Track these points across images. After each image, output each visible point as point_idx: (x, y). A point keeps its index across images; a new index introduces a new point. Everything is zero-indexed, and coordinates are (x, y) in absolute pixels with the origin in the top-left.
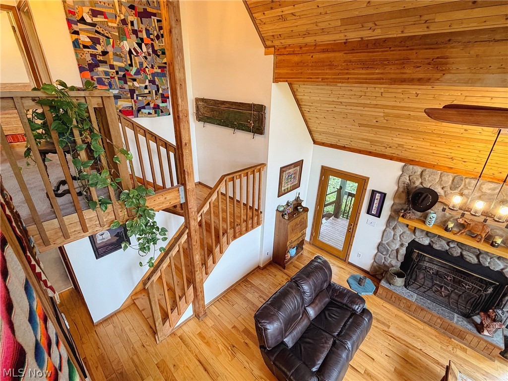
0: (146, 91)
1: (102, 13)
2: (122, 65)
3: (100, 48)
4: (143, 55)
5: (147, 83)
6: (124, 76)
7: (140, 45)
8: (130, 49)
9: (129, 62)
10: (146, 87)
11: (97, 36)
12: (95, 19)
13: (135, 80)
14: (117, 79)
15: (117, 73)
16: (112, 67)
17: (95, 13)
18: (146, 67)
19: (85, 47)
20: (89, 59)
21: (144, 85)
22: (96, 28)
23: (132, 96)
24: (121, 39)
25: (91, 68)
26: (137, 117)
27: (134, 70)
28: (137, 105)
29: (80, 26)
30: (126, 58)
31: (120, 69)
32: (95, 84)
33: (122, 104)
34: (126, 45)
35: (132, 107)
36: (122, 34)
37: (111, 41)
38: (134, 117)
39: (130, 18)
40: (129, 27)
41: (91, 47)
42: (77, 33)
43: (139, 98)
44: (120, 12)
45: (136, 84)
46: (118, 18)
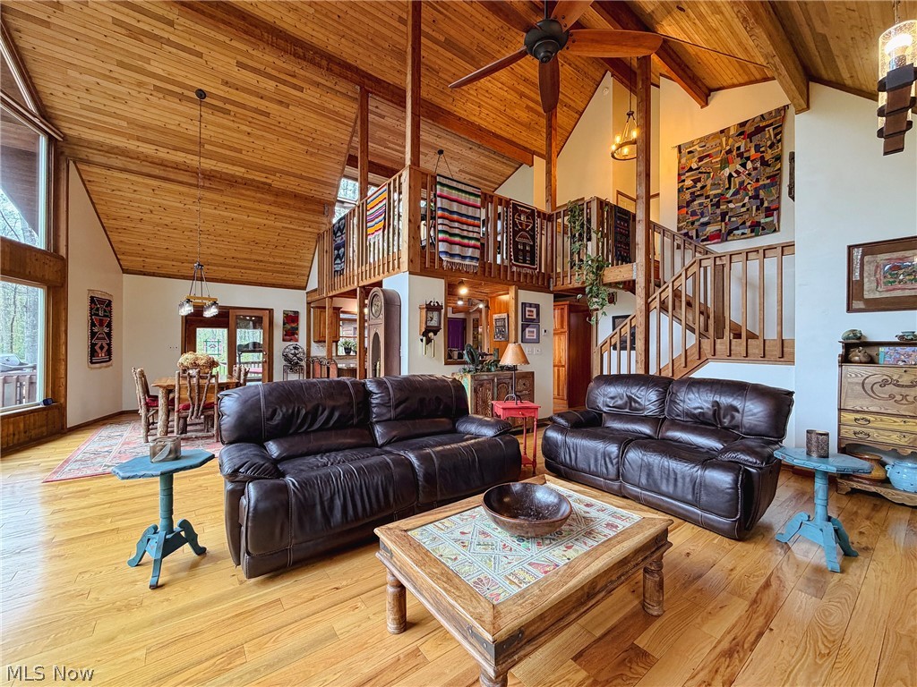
0: (744, 209)
1: (709, 156)
2: (719, 191)
3: (699, 185)
4: (747, 172)
5: (746, 200)
6: (719, 201)
7: (744, 165)
8: (731, 174)
9: (727, 186)
10: (744, 206)
11: (700, 175)
12: (701, 163)
13: (730, 202)
14: (710, 206)
15: (711, 201)
16: (707, 197)
17: (701, 159)
18: (749, 184)
19: (687, 189)
20: (688, 197)
21: (741, 204)
22: (700, 170)
23: (723, 220)
24: (722, 168)
25: (688, 204)
26: (726, 240)
27: (731, 192)
28: (728, 228)
29: (687, 174)
30: (724, 184)
31: (715, 196)
32: (688, 216)
33: (711, 229)
34: (727, 172)
35: (720, 230)
36: (725, 163)
37: (712, 174)
38: (720, 240)
39: (737, 145)
40: (734, 153)
41: (693, 187)
42: (684, 181)
43: (733, 219)
44: (727, 145)
45: (731, 206)
46: (723, 152)
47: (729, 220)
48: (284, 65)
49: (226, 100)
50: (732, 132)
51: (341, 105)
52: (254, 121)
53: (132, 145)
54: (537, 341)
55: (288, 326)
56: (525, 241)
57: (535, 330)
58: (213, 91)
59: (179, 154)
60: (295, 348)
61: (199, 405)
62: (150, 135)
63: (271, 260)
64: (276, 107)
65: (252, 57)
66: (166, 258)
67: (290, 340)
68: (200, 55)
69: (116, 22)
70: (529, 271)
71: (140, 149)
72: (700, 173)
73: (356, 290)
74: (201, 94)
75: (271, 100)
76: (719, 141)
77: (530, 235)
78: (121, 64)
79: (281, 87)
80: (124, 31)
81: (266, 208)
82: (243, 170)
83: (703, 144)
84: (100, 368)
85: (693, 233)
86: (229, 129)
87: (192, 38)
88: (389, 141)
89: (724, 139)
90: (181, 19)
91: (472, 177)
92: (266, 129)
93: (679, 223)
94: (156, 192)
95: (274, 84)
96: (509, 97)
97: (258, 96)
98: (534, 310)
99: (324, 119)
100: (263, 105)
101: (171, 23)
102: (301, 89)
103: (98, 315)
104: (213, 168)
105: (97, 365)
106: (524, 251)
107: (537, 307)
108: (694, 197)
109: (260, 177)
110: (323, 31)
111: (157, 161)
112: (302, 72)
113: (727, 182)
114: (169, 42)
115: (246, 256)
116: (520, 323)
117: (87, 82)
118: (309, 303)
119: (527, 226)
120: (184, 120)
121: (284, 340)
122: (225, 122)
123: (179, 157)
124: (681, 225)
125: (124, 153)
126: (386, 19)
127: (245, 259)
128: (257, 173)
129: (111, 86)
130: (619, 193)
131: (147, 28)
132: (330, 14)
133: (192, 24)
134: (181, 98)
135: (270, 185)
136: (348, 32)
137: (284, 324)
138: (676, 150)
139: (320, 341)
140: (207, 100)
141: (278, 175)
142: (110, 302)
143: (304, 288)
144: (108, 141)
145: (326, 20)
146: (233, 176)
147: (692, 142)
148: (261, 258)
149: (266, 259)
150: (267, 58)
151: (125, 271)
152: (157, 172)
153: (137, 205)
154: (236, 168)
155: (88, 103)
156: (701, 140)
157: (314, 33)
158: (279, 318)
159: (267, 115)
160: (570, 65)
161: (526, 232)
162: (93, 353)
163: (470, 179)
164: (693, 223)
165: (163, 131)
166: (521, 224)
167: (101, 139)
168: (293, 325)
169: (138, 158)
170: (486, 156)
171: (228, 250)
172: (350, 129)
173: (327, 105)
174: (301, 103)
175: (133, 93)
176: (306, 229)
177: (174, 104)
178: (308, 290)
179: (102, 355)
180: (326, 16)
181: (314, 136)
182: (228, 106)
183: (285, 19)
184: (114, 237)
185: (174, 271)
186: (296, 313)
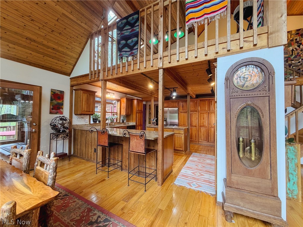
0: (300, 64)
2: (287, 56)
4: (300, 49)
5: (300, 60)
7: (299, 46)
8: (293, 49)
9: (291, 54)
10: (299, 62)
18: (301, 54)
21: (298, 62)
27: (293, 56)
34: (291, 48)
36: (290, 45)
43: (294, 67)
45: (293, 62)
46: (289, 40)
50: (293, 33)
55: (55, 102)
60: (61, 119)
67: (56, 113)
89: (289, 35)
113: (291, 52)
118: (72, 86)
121: (51, 113)
137: (51, 100)
139: (82, 114)
143: (69, 75)
158: (47, 95)
168: (59, 102)
178: (72, 76)
186: (62, 93)
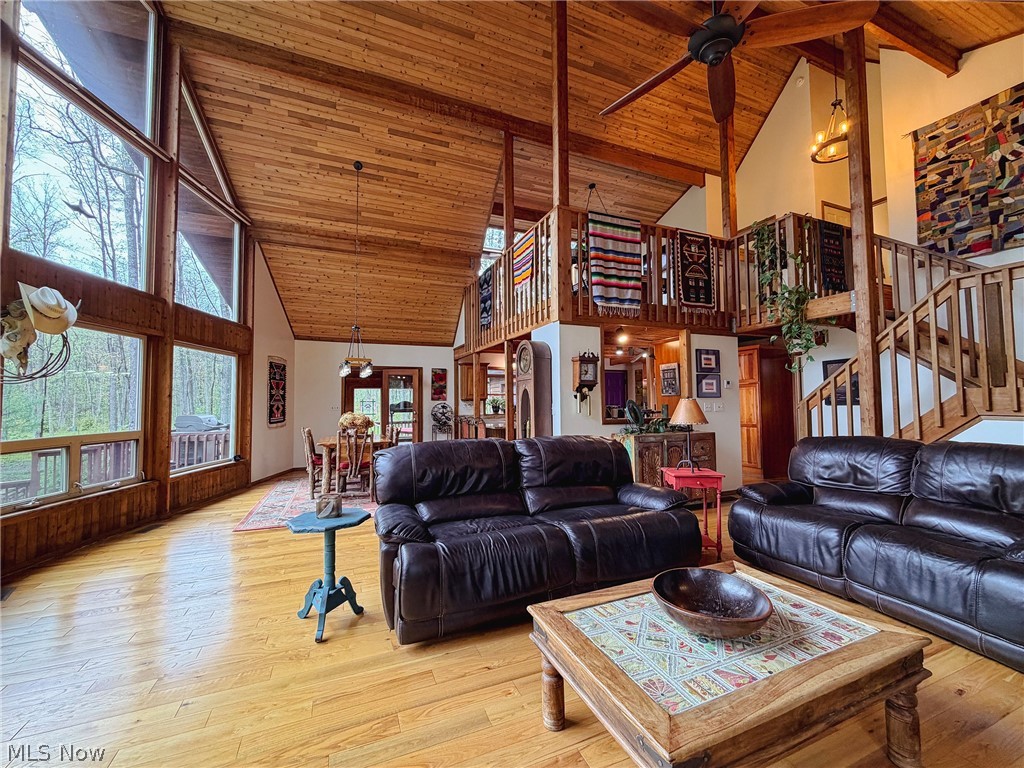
1: (965, 138)
2: (986, 183)
3: (950, 179)
6: (985, 196)
8: (1004, 158)
9: (999, 174)
11: (951, 166)
12: (950, 151)
13: (1007, 195)
14: (970, 205)
15: (972, 197)
16: (965, 194)
17: (951, 145)
19: (930, 187)
20: (932, 196)
22: (951, 159)
23: (994, 220)
24: (988, 152)
25: (934, 206)
26: (1002, 249)
27: (1006, 181)
28: (1005, 231)
29: (930, 167)
30: (993, 172)
31: (979, 190)
32: (933, 223)
33: (973, 236)
34: (997, 155)
35: (991, 236)
36: (992, 144)
37: (971, 162)
38: (991, 250)
39: (1011, 117)
40: (1009, 128)
41: (939, 183)
42: (925, 176)
43: (1011, 219)
44: (993, 119)
45: (1008, 200)
46: (988, 129)
47: (1006, 220)
48: (432, 124)
49: (379, 168)
50: (1002, 100)
51: (486, 154)
52: (405, 183)
53: (301, 221)
54: (718, 395)
55: (437, 385)
56: (698, 275)
57: (714, 382)
58: (368, 161)
59: (341, 224)
60: (443, 407)
61: (357, 464)
62: (317, 210)
63: (420, 318)
64: (424, 166)
65: (402, 123)
66: (329, 323)
67: (438, 399)
68: (357, 129)
69: (291, 114)
70: (703, 311)
71: (309, 224)
72: (951, 162)
73: (503, 344)
74: (358, 165)
75: (419, 160)
76: (980, 115)
77: (705, 269)
78: (295, 151)
79: (429, 146)
80: (296, 121)
81: (414, 266)
82: (395, 232)
83: (954, 123)
84: (276, 427)
85: (945, 244)
86: (381, 194)
87: (351, 115)
88: (535, 183)
89: (989, 113)
90: (342, 100)
91: (629, 209)
92: (415, 189)
93: (919, 232)
94: (322, 262)
95: (421, 144)
96: (671, 111)
97: (407, 159)
98: (713, 357)
99: (469, 171)
100: (411, 166)
101: (333, 106)
102: (447, 145)
103: (275, 379)
104: (368, 233)
105: (275, 425)
106: (697, 288)
107: (716, 353)
108: (942, 196)
109: (408, 237)
110: (467, 83)
111: (322, 233)
112: (448, 128)
113: (997, 168)
114: (333, 123)
115: (398, 316)
116: (694, 373)
117: (269, 171)
118: (456, 360)
119: (700, 258)
120: (344, 192)
121: (433, 399)
122: (379, 188)
123: (340, 227)
124: (923, 235)
125: (297, 230)
126: (529, 56)
127: (397, 319)
128: (407, 234)
129: (286, 171)
130: (825, 204)
131: (315, 114)
132: (473, 65)
133: (351, 102)
134: (342, 172)
135: (419, 244)
136: (491, 78)
137: (433, 382)
138: (910, 138)
139: (468, 400)
140: (364, 170)
141: (426, 233)
142: (285, 366)
143: (452, 345)
144: (284, 221)
145: (470, 71)
146: (386, 239)
147: (936, 124)
148: (410, 317)
149: (415, 317)
150: (415, 120)
151: (297, 337)
152: (321, 243)
153: (305, 275)
154: (388, 231)
155: (270, 189)
156: (950, 119)
157: (459, 87)
158: (428, 377)
159: (416, 175)
160: (749, 60)
161: (698, 264)
162: (271, 414)
163: (627, 212)
164: (943, 231)
165: (327, 205)
166: (691, 256)
167: (279, 220)
168: (442, 384)
169: (307, 233)
170: (645, 183)
171: (382, 310)
172: (495, 177)
173: (472, 157)
174: (447, 159)
175: (303, 174)
176: (453, 284)
177: (335, 178)
178: (455, 347)
179: (278, 415)
180: (470, 67)
181: (460, 189)
182: (381, 173)
183: (433, 79)
184: (289, 307)
185: (334, 335)
186: (444, 371)
